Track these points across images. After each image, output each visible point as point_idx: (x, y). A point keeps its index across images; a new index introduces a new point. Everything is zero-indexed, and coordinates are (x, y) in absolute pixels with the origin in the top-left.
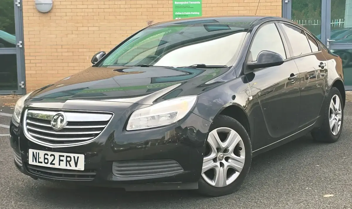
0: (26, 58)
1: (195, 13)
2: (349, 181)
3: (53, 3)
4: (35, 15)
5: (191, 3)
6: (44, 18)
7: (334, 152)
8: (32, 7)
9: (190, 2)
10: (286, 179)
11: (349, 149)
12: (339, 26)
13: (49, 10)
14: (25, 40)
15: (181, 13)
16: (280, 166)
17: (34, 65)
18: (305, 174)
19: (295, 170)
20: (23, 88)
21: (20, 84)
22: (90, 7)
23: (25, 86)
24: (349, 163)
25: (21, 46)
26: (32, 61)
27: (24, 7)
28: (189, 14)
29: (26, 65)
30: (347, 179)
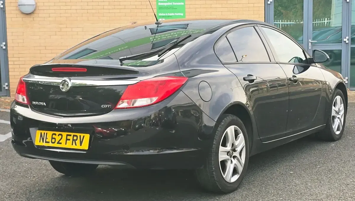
0: (9, 59)
1: (179, 14)
2: (321, 195)
3: (36, 4)
4: (18, 16)
5: (175, 4)
6: (28, 19)
7: (309, 160)
8: (15, 8)
9: (173, 3)
10: (255, 192)
11: (324, 157)
12: (325, 25)
13: (32, 11)
14: (8, 41)
15: (165, 14)
16: (251, 177)
17: (18, 66)
18: (276, 186)
19: (266, 182)
20: (6, 89)
21: (4, 85)
22: (73, 7)
23: (9, 88)
24: (323, 173)
25: (4, 48)
26: (16, 63)
27: (7, 9)
28: (173, 15)
29: (10, 66)
30: (319, 193)
